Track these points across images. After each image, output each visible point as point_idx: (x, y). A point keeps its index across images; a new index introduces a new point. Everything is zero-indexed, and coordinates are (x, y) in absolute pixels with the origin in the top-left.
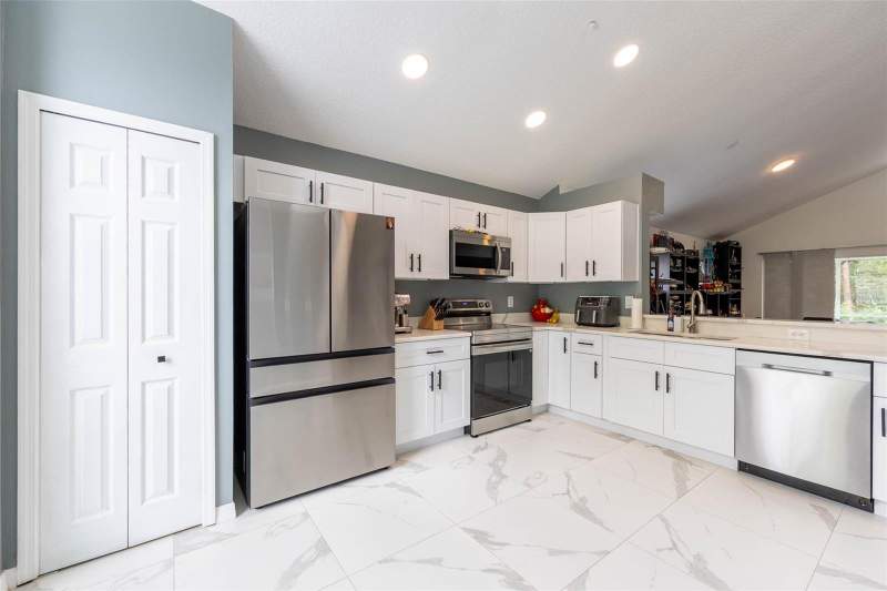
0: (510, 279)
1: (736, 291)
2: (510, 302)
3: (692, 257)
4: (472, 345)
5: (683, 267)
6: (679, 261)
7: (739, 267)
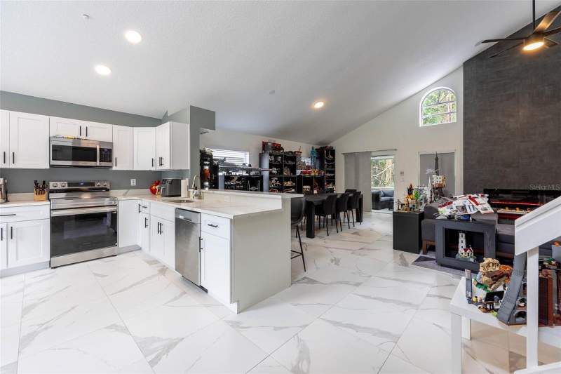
0: (114, 168)
1: (332, 175)
2: (133, 182)
3: (290, 155)
4: (51, 210)
5: (282, 161)
6: (280, 158)
7: (333, 160)
